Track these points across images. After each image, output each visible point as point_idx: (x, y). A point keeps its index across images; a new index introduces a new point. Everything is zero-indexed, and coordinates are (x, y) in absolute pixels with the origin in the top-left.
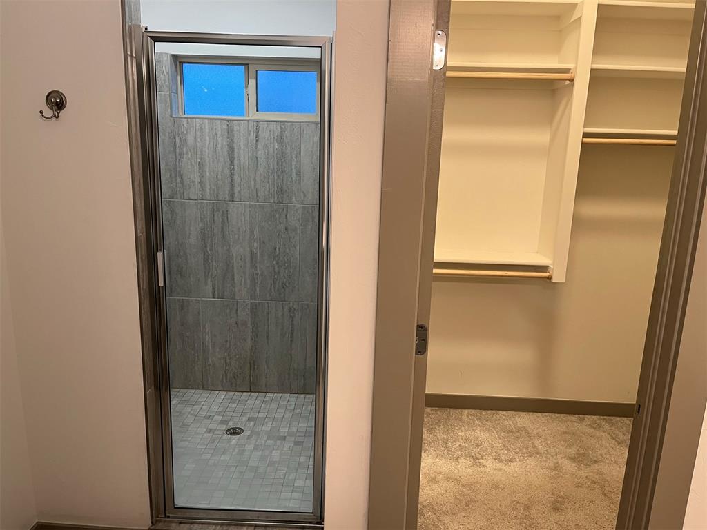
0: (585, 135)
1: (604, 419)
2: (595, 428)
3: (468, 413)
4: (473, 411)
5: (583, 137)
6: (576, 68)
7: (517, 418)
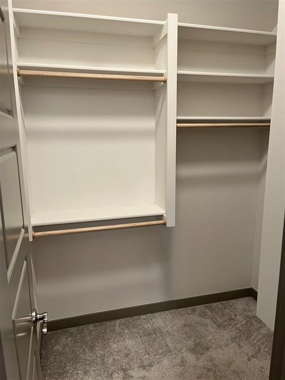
0: (178, 121)
1: (207, 306)
2: (203, 317)
3: (120, 323)
4: (123, 320)
5: (177, 123)
6: (167, 73)
7: (153, 320)
